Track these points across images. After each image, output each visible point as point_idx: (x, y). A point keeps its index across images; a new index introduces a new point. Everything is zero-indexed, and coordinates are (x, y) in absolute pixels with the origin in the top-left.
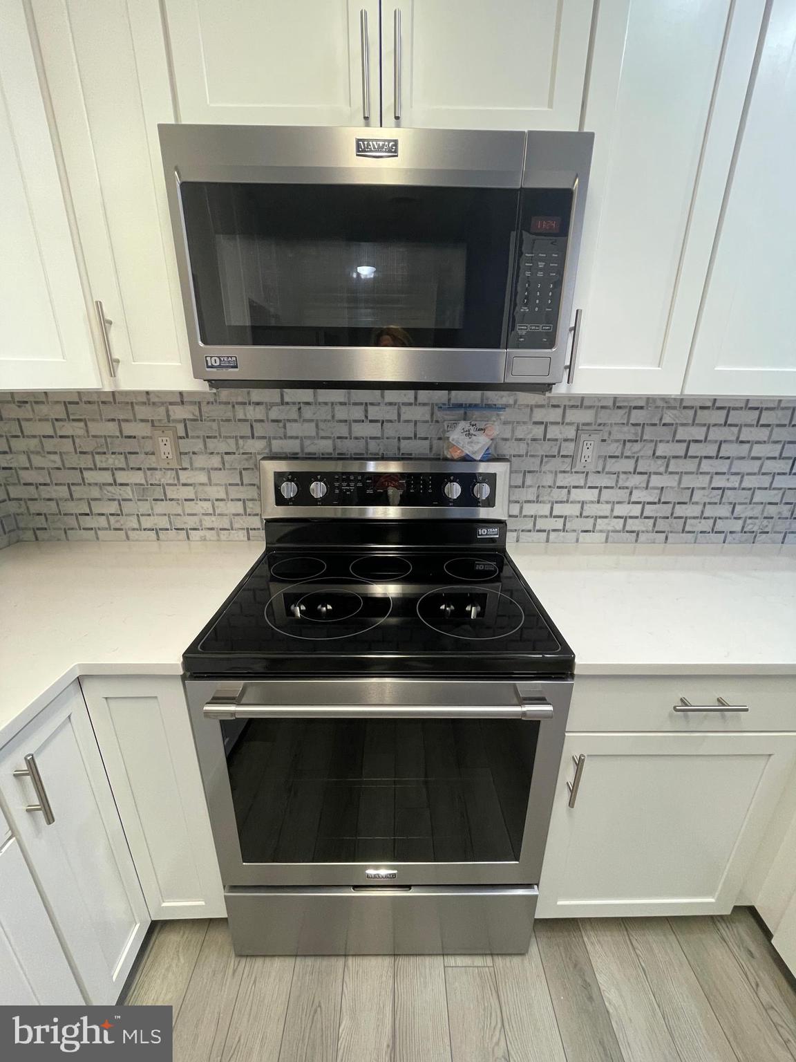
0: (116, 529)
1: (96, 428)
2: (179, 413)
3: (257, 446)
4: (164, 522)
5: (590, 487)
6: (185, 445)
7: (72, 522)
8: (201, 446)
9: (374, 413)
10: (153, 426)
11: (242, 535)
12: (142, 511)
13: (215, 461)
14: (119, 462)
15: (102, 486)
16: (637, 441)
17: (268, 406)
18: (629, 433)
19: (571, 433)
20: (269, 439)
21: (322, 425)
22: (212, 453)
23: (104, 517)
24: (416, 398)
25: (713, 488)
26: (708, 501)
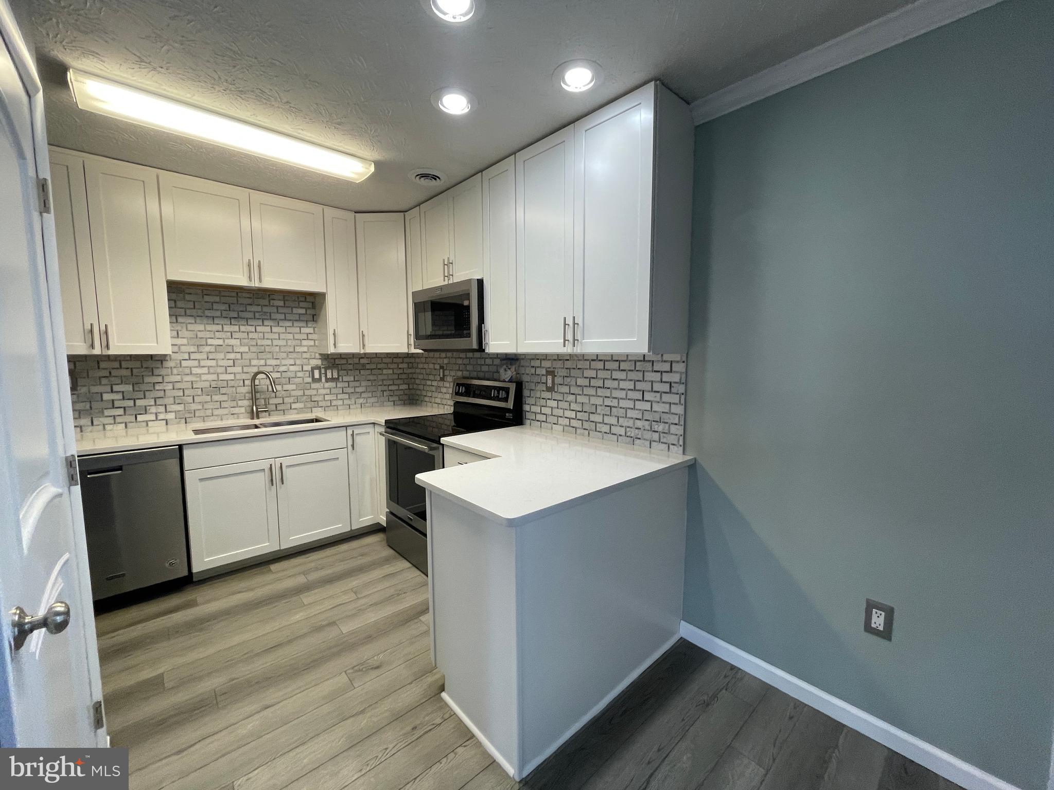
0: (430, 403)
1: (430, 366)
4: (440, 401)
5: (553, 400)
6: (445, 372)
7: (423, 398)
8: (448, 373)
10: (440, 365)
12: (436, 396)
13: (451, 379)
15: (429, 386)
16: (568, 377)
17: (463, 359)
18: (565, 372)
19: (544, 372)
21: (474, 366)
22: (451, 376)
23: (428, 398)
25: (605, 406)
26: (604, 413)
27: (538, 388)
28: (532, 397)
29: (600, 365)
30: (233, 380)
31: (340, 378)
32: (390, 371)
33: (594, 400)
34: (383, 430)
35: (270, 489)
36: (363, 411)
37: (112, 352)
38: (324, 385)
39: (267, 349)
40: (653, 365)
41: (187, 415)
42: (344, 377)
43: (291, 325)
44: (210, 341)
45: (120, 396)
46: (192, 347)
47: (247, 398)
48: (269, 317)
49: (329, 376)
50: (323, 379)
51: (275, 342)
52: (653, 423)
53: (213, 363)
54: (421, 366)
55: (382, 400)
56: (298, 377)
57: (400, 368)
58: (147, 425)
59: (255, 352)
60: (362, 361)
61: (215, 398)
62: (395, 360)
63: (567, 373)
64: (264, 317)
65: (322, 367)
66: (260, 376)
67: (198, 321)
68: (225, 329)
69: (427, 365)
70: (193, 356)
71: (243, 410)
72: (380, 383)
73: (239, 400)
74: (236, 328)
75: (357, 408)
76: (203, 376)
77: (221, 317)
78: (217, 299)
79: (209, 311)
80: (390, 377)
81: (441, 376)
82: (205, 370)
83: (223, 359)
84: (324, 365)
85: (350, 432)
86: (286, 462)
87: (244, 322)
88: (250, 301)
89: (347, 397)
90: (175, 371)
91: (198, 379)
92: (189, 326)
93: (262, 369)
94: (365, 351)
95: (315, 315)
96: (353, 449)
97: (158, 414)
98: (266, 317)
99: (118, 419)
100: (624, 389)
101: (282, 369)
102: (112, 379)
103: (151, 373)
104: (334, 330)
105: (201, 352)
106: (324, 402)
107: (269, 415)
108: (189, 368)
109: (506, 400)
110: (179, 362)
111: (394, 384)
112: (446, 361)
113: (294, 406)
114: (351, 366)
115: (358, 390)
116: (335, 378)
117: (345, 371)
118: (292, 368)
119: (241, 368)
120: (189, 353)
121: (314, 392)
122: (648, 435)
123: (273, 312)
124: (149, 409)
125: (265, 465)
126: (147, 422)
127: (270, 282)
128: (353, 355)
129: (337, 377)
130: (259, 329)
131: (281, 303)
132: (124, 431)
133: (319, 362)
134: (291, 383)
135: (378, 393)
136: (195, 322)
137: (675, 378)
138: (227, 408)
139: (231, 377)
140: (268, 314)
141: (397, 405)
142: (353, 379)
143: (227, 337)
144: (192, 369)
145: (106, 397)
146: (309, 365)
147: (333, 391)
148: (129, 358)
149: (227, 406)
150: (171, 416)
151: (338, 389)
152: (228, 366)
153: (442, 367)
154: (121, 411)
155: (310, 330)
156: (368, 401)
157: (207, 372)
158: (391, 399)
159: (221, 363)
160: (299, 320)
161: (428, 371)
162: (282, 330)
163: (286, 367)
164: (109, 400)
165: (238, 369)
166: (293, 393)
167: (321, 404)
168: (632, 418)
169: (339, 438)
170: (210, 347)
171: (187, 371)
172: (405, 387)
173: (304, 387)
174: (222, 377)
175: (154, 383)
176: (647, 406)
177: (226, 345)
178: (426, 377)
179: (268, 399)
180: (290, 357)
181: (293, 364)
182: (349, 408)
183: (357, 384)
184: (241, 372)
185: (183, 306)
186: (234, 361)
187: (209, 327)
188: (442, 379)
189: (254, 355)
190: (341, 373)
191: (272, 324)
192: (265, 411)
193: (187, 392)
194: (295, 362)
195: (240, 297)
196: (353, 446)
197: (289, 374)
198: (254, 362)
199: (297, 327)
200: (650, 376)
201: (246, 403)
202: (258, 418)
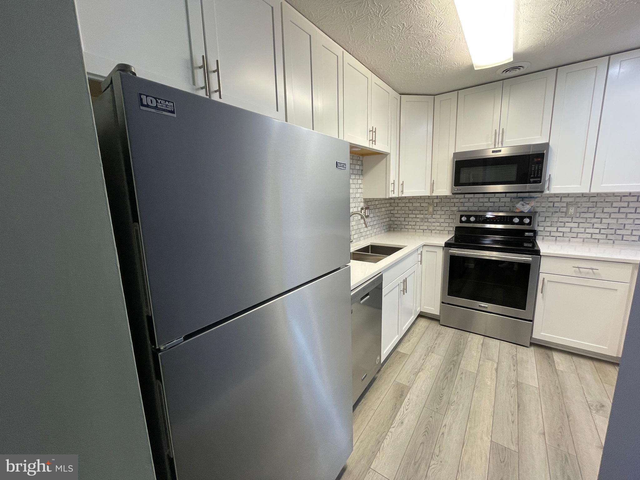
0: (413, 229)
1: (414, 205)
2: (436, 201)
3: (455, 209)
4: (426, 228)
5: (574, 222)
6: (435, 209)
7: (403, 227)
8: (440, 208)
9: (491, 200)
10: (429, 204)
11: (447, 232)
12: (421, 225)
13: (443, 213)
14: (418, 212)
15: (412, 218)
16: (594, 207)
17: (460, 199)
18: (590, 205)
19: (565, 205)
20: (459, 207)
21: (475, 203)
22: (442, 210)
23: (411, 226)
24: (506, 196)
27: (555, 215)
28: (546, 221)
29: (633, 199)
32: (384, 209)
33: (623, 221)
42: (371, 215)
49: (366, 214)
57: (387, 207)
62: (386, 202)
63: (593, 205)
65: (364, 207)
69: (411, 204)
72: (381, 218)
80: (384, 213)
81: (430, 211)
85: (418, 252)
95: (362, 170)
109: (529, 224)
111: (385, 218)
114: (373, 207)
115: (374, 223)
116: (368, 216)
117: (371, 210)
121: (361, 226)
146: (360, 206)
153: (431, 205)
161: (412, 208)
178: (409, 212)
180: (354, 201)
182: (371, 236)
183: (374, 219)
194: (356, 205)
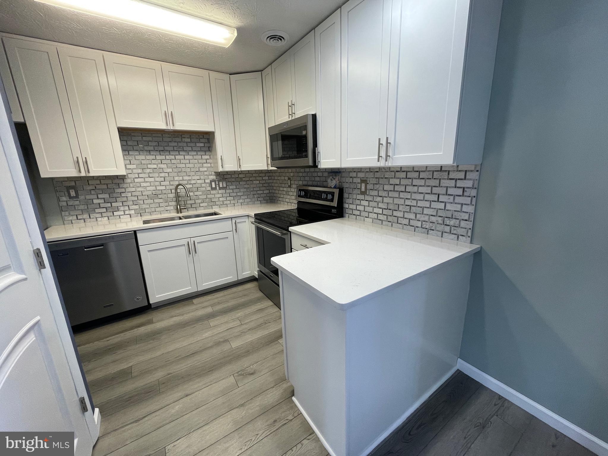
0: (283, 201)
4: (288, 201)
5: (366, 200)
6: (292, 182)
10: (288, 177)
12: (286, 197)
14: (284, 185)
15: (282, 191)
16: (377, 184)
18: (375, 181)
19: (359, 181)
21: (310, 177)
22: (295, 184)
23: (281, 198)
25: (406, 205)
26: (405, 210)
27: (354, 192)
28: (350, 198)
29: (403, 175)
30: (165, 190)
31: (228, 187)
32: (258, 182)
33: (397, 201)
34: (253, 220)
35: (189, 256)
36: (242, 208)
37: (92, 174)
38: (218, 191)
39: (183, 170)
40: (449, 174)
41: (141, 212)
42: (230, 186)
43: (196, 154)
44: (149, 166)
45: (102, 201)
46: (139, 170)
47: (174, 200)
48: (182, 150)
49: (221, 186)
50: (218, 188)
51: (188, 165)
52: (446, 219)
53: (152, 179)
54: (276, 178)
55: (253, 200)
56: (203, 187)
57: (264, 180)
58: (120, 218)
59: (176, 172)
60: (241, 176)
61: (156, 201)
62: (260, 175)
63: (377, 181)
64: (179, 150)
65: (216, 180)
66: (180, 187)
67: (141, 153)
68: (157, 158)
69: (280, 177)
70: (141, 176)
71: (172, 208)
72: (252, 190)
73: (170, 202)
74: (163, 157)
75: (239, 206)
76: (147, 187)
77: (154, 150)
78: (150, 139)
79: (147, 147)
80: (258, 185)
81: (289, 184)
82: (148, 184)
83: (158, 177)
84: (218, 179)
85: (234, 221)
86: (197, 240)
87: (167, 153)
88: (169, 139)
89: (233, 199)
90: (131, 185)
91: (145, 190)
92: (136, 156)
93: (181, 182)
94: (241, 169)
95: (210, 147)
96: (236, 232)
97: (125, 211)
98: (180, 150)
99: (104, 215)
100: (422, 193)
101: (193, 182)
102: (97, 191)
103: (118, 187)
104: (221, 156)
105: (145, 173)
106: (219, 202)
107: (188, 211)
108: (139, 183)
109: (332, 200)
110: (133, 179)
111: (260, 190)
112: (292, 174)
113: (201, 205)
114: (234, 179)
115: (239, 194)
116: (225, 187)
117: (230, 183)
118: (199, 181)
119: (169, 182)
120: (138, 174)
121: (213, 196)
122: (440, 228)
123: (184, 146)
124: (120, 208)
125: (185, 242)
126: (119, 216)
127: (180, 126)
128: (235, 172)
129: (225, 186)
130: (177, 157)
131: (189, 140)
132: (108, 221)
133: (213, 177)
134: (198, 191)
135: (251, 196)
136: (140, 154)
137: (469, 184)
138: (163, 207)
139: (164, 188)
140: (182, 147)
141: (262, 203)
142: (235, 187)
143: (159, 163)
144: (141, 183)
145: (95, 201)
146: (208, 179)
147: (224, 195)
148: (104, 178)
149: (163, 206)
150: (132, 212)
151: (227, 194)
152: (161, 181)
153: (289, 179)
154: (104, 210)
155: (207, 157)
156: (245, 201)
157: (149, 185)
158: (259, 199)
159: (157, 179)
160: (201, 151)
161: (281, 182)
162: (191, 157)
163: (195, 181)
164: (97, 203)
165: (167, 183)
166: (200, 197)
167: (217, 203)
168: (428, 215)
169: (228, 225)
170: (150, 169)
171: (139, 185)
172: (267, 192)
173: (206, 193)
174: (159, 188)
175: (120, 193)
176: (442, 206)
177: (159, 168)
178: (280, 185)
179: (186, 201)
180: (197, 174)
181: (199, 179)
182: (234, 206)
183: (238, 190)
184: (169, 184)
185: (131, 144)
186: (164, 178)
187: (149, 157)
188: (290, 187)
189: (176, 174)
190: (228, 183)
191: (185, 154)
192: (185, 208)
193: (139, 198)
194: (200, 177)
195: (164, 137)
196: (236, 230)
197: (197, 185)
198: (176, 178)
199: (199, 155)
200: (445, 183)
201: (174, 203)
202: (181, 213)
